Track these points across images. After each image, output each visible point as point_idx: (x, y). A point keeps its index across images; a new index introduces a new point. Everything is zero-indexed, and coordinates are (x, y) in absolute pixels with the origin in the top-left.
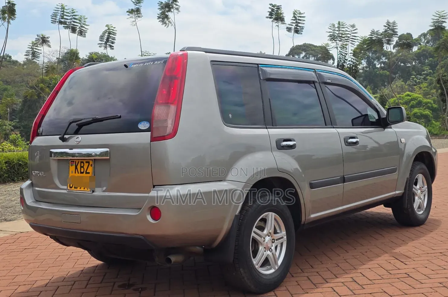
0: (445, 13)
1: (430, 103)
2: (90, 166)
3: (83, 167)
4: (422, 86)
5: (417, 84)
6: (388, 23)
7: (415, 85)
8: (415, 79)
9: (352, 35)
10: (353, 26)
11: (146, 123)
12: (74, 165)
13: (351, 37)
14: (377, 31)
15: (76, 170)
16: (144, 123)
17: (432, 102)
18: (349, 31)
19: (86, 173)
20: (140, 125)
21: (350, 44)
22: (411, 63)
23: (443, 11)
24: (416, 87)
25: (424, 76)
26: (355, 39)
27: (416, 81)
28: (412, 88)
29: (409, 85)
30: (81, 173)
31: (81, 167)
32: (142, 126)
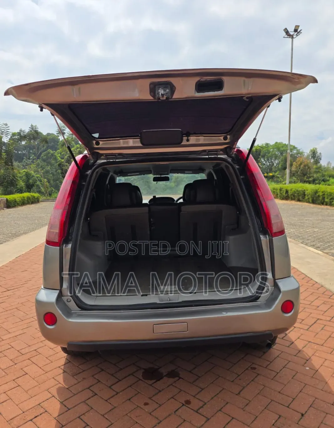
1: (39, 177)
4: (31, 166)
5: (27, 165)
6: (32, 126)
7: (26, 165)
8: (26, 162)
9: (6, 130)
10: (6, 125)
13: (5, 132)
14: (24, 130)
17: (40, 177)
18: (3, 128)
21: (5, 137)
22: (22, 151)
24: (27, 166)
25: (32, 160)
26: (8, 134)
27: (27, 163)
28: (25, 167)
29: (23, 165)
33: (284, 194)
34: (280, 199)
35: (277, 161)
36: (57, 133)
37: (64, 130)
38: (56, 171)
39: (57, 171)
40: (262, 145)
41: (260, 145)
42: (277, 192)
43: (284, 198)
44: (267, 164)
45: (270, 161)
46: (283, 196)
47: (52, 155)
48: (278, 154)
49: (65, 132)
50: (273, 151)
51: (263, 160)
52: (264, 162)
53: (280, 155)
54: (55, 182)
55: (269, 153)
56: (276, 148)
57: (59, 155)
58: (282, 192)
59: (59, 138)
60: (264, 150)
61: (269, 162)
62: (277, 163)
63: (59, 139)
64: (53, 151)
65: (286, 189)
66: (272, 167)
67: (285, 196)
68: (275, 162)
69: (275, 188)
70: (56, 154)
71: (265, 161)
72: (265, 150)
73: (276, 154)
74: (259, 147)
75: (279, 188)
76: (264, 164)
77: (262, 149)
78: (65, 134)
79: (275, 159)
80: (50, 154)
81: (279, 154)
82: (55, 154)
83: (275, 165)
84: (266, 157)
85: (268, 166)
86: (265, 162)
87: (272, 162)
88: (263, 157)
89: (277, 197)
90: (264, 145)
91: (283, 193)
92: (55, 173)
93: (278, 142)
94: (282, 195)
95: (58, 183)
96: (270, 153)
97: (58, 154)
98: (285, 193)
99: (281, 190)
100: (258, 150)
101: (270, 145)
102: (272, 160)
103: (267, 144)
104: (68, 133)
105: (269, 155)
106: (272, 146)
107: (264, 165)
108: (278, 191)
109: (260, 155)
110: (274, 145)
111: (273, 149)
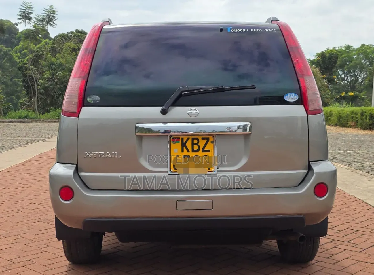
0: (32, 5)
2: (209, 142)
3: (197, 144)
11: (293, 95)
12: (179, 142)
15: (184, 147)
16: (291, 95)
19: (203, 151)
20: (287, 97)
23: (29, 3)
30: (193, 151)
31: (193, 144)
32: (288, 98)
33: (367, 121)
34: (361, 128)
35: (363, 75)
36: (20, 17)
37: (31, 13)
38: (11, 80)
39: (14, 80)
40: (340, 48)
41: (337, 49)
42: (357, 118)
43: (368, 127)
44: (347, 79)
45: (352, 75)
46: (366, 125)
47: (6, 54)
48: (366, 63)
49: (31, 17)
50: (357, 58)
51: (340, 72)
52: (343, 76)
53: (368, 65)
54: (9, 97)
55: (351, 62)
56: (362, 54)
57: (19, 54)
58: (364, 117)
59: (17, 27)
60: (343, 56)
61: (350, 76)
62: (363, 78)
63: (18, 30)
64: (7, 47)
65: (370, 113)
66: (355, 83)
67: (369, 124)
68: (361, 77)
69: (354, 112)
70: (12, 53)
71: (344, 73)
72: (345, 57)
73: (362, 64)
74: (337, 50)
75: (360, 112)
76: (343, 79)
77: (339, 54)
78: (31, 19)
79: (361, 72)
80: (2, 53)
81: (368, 63)
82: (10, 53)
83: (360, 80)
84: (345, 68)
85: (348, 82)
86: (345, 76)
87: (355, 76)
88: (342, 67)
89: (357, 125)
90: (344, 49)
91: (366, 119)
92: (10, 83)
93: (366, 44)
94: (364, 122)
95: (15, 98)
96: (353, 62)
97: (16, 53)
98: (369, 120)
99: (362, 114)
100: (333, 54)
101: (354, 49)
102: (356, 73)
103: (348, 47)
104: (36, 18)
105: (351, 64)
106: (356, 50)
107: (342, 81)
108: (359, 116)
109: (335, 62)
110: (359, 48)
111: (359, 55)
